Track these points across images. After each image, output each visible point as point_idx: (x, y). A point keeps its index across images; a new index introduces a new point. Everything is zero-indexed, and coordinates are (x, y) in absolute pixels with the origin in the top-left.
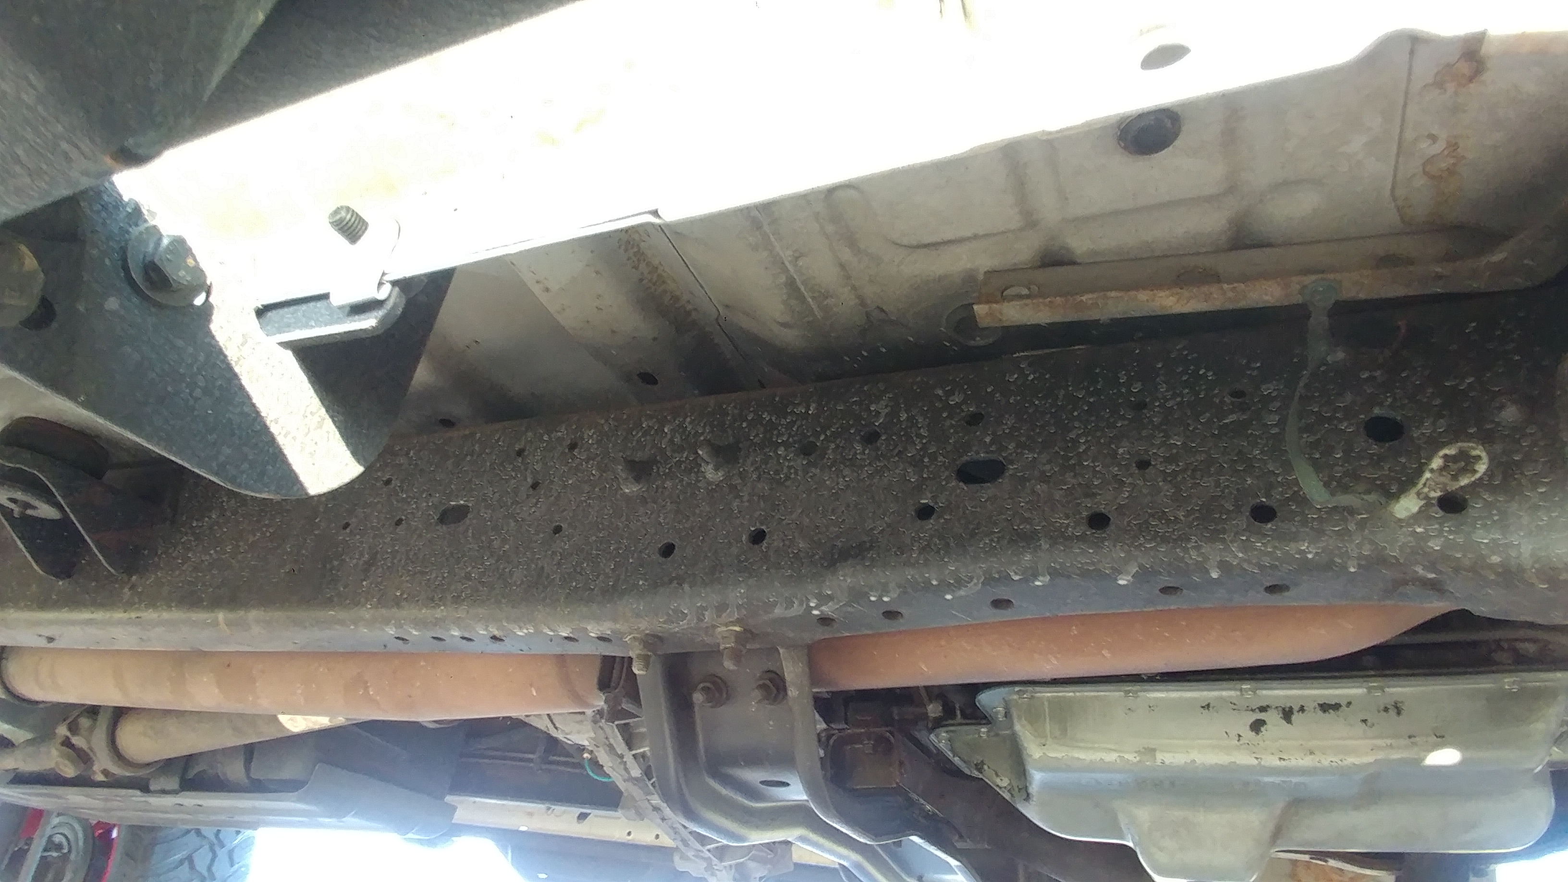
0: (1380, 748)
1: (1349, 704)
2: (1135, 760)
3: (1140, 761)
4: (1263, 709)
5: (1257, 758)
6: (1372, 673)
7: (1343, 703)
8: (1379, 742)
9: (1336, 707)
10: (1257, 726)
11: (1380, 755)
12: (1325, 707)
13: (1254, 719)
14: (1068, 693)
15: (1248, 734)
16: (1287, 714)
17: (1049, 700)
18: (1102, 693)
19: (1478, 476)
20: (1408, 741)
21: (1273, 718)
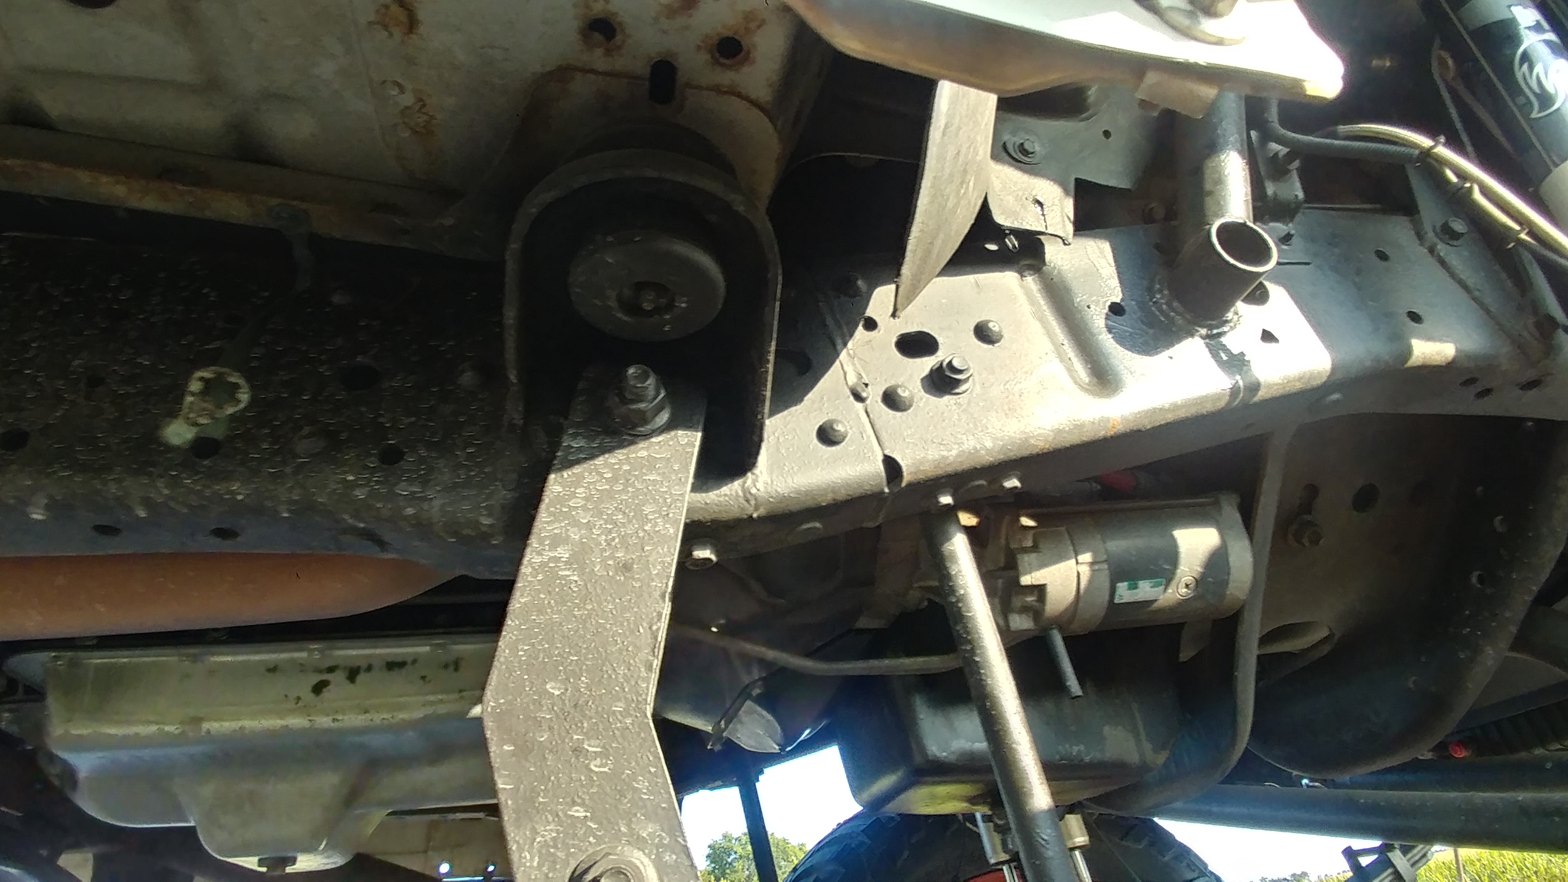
0: (432, 703)
1: (415, 661)
2: (177, 732)
3: (183, 732)
4: (331, 670)
5: (310, 721)
6: (441, 631)
7: (409, 660)
8: (432, 698)
9: (401, 665)
10: (318, 688)
11: (429, 710)
12: (393, 666)
13: (319, 680)
14: (123, 658)
15: (308, 696)
16: (353, 674)
17: (98, 667)
18: (164, 658)
19: (242, 406)
20: (456, 696)
21: (338, 678)
